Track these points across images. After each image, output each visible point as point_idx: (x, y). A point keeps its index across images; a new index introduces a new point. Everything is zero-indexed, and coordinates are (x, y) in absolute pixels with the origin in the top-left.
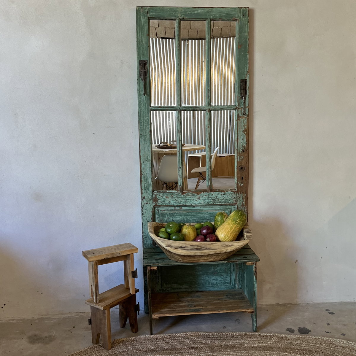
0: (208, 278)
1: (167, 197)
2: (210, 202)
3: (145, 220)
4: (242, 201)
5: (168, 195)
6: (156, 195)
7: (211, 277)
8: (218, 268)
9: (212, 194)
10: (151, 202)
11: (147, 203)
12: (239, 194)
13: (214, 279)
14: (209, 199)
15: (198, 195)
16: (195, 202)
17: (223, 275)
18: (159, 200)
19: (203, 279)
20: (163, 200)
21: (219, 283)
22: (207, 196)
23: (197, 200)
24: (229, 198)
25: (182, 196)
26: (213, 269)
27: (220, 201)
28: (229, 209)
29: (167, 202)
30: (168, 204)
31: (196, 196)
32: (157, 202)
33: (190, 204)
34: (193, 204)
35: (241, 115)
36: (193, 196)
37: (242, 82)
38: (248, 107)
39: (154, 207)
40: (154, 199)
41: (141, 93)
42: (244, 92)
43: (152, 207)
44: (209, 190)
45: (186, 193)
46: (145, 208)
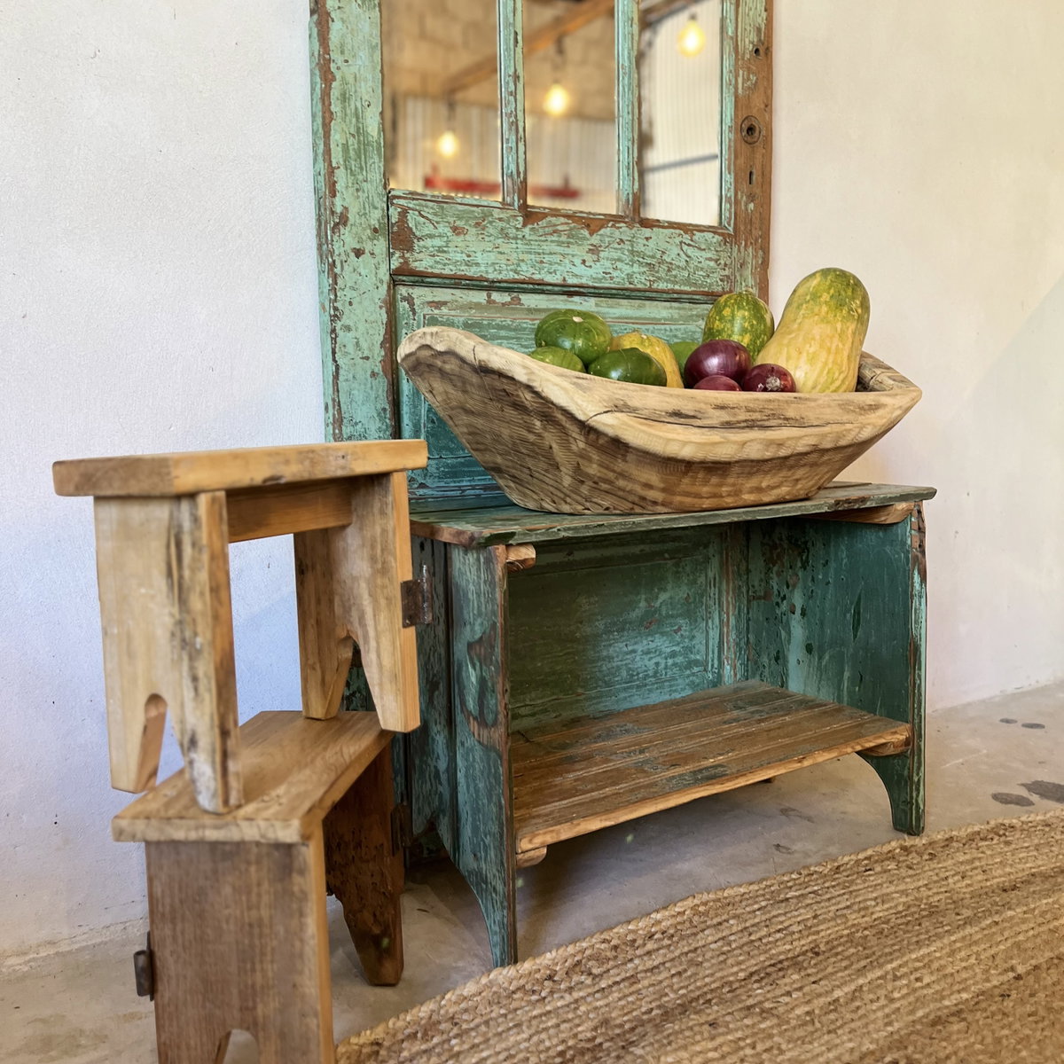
0: (625, 649)
1: (456, 230)
2: (639, 276)
3: (351, 348)
4: (750, 282)
5: (460, 218)
6: (403, 211)
7: (636, 643)
8: (663, 597)
9: (647, 239)
10: (381, 245)
11: (359, 252)
12: (742, 249)
13: (648, 652)
14: (633, 262)
15: (591, 234)
16: (580, 270)
17: (679, 629)
18: (421, 243)
19: (605, 653)
20: (438, 242)
21: (666, 668)
22: (627, 246)
23: (589, 258)
24: (706, 264)
25: (527, 230)
26: (643, 604)
27: (675, 277)
29: (459, 257)
30: (463, 271)
31: (585, 238)
32: (410, 249)
33: (556, 279)
34: (571, 281)
36: (574, 236)
39: (394, 275)
40: (394, 233)
43: (383, 272)
44: (634, 218)
45: (542, 217)
46: (349, 277)
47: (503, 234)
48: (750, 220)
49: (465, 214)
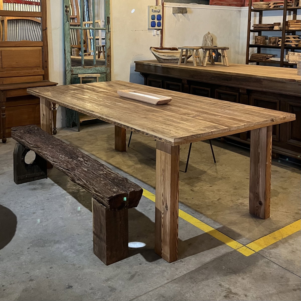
1: (77, 70)
2: (96, 72)
3: (68, 81)
4: (109, 71)
6: (72, 69)
11: (68, 73)
12: (108, 68)
15: (91, 68)
23: (90, 71)
24: (103, 70)
25: (84, 69)
28: (103, 75)
30: (78, 73)
33: (87, 73)
34: (89, 73)
35: (108, 32)
36: (89, 69)
37: (108, 18)
38: (110, 29)
39: (72, 75)
40: (71, 71)
41: (66, 20)
42: (109, 22)
43: (71, 75)
44: (95, 66)
45: (85, 67)
46: (67, 75)
47: (82, 70)
48: (109, 65)
49: (78, 68)
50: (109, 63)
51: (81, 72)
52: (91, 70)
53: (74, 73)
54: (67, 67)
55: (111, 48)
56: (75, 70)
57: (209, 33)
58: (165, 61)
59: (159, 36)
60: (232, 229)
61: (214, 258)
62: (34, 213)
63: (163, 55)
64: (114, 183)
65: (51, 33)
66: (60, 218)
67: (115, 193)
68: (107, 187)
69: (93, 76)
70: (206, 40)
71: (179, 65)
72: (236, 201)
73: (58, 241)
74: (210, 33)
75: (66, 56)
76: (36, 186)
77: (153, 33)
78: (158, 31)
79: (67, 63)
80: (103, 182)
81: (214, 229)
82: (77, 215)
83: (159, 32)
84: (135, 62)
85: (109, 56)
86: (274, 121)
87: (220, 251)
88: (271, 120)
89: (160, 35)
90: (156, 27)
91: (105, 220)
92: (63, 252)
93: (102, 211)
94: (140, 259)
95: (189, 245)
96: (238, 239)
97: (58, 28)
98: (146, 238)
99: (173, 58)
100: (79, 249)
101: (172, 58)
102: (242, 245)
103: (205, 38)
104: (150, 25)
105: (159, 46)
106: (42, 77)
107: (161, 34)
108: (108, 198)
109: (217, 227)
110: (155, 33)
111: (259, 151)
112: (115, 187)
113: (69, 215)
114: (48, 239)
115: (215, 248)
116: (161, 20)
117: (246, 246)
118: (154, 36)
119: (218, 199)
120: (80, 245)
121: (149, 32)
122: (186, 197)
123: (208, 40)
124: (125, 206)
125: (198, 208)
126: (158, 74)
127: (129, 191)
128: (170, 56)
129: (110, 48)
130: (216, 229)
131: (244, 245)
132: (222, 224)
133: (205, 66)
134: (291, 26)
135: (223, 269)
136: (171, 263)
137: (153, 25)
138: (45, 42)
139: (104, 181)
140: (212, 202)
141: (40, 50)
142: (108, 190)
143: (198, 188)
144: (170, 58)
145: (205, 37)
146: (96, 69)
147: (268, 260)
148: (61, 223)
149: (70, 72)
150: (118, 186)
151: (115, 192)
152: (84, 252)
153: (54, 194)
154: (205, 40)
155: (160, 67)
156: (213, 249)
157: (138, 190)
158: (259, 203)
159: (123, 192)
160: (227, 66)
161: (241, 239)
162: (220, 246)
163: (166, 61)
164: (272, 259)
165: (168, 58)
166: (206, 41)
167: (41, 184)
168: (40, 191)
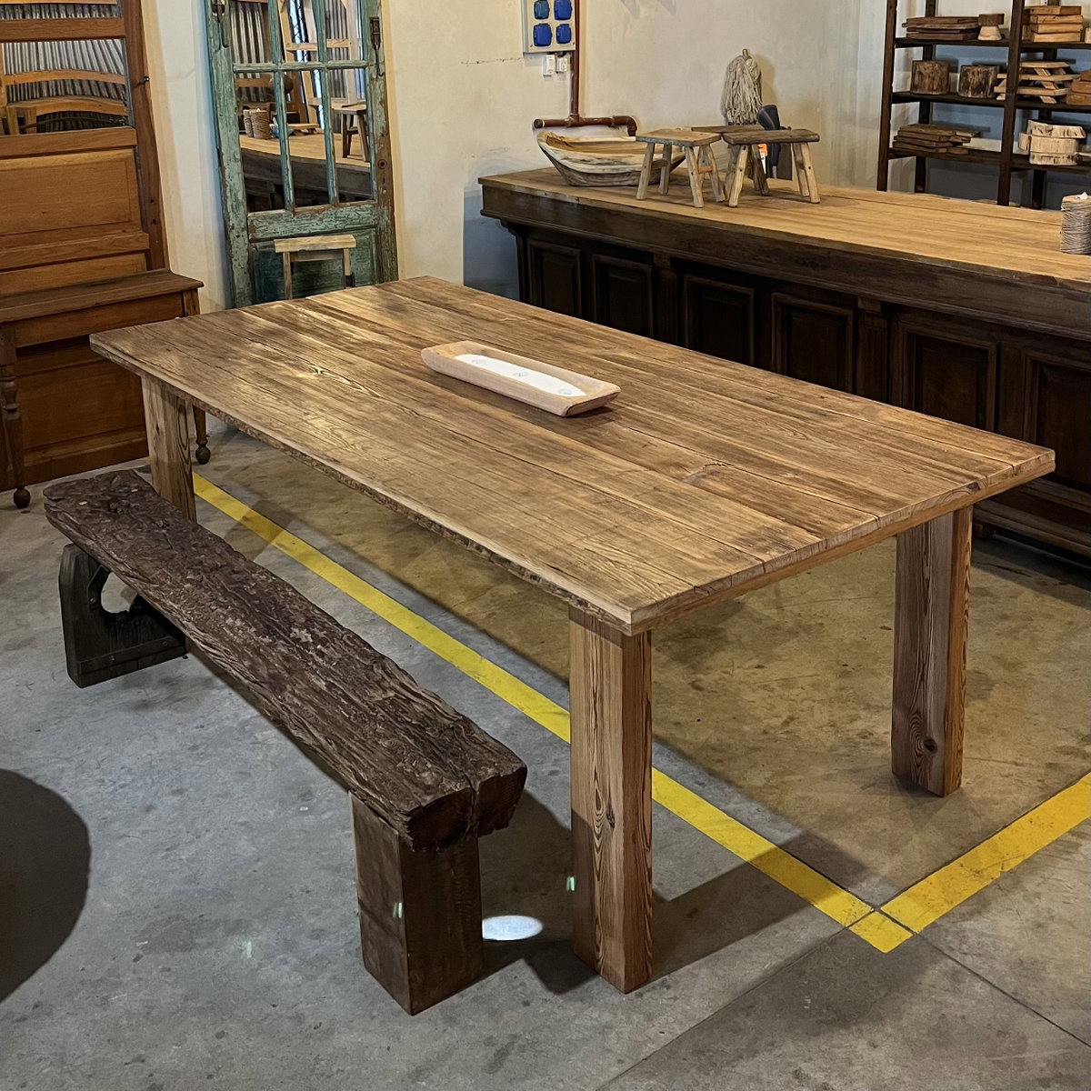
1: (270, 223)
2: (340, 226)
4: (386, 218)
6: (252, 221)
9: (341, 212)
11: (238, 237)
12: (382, 207)
14: (336, 221)
15: (319, 215)
16: (316, 227)
18: (258, 230)
20: (264, 228)
22: (333, 216)
23: (319, 223)
24: (366, 216)
25: (295, 218)
27: (354, 223)
28: (367, 234)
29: (271, 231)
30: (274, 235)
31: (317, 217)
32: (255, 232)
33: (307, 232)
34: (312, 231)
35: (374, 76)
36: (313, 217)
37: (372, 22)
38: (384, 63)
39: (250, 241)
40: (249, 228)
41: (217, 43)
42: (376, 38)
43: (247, 241)
44: (336, 206)
45: (300, 212)
46: (236, 245)
47: (286, 221)
48: (384, 196)
49: (273, 217)
50: (384, 189)
51: (283, 229)
52: (321, 220)
53: (259, 236)
54: (231, 215)
55: (388, 134)
56: (261, 224)
57: (746, 55)
58: (590, 178)
59: (564, 79)
60: (835, 841)
61: (774, 967)
62: (149, 809)
63: (583, 158)
64: (423, 747)
65: (165, 93)
66: (242, 824)
67: (428, 794)
68: (401, 764)
69: (330, 248)
70: (736, 82)
71: (640, 201)
72: (849, 727)
73: (239, 923)
74: (752, 52)
75: (227, 174)
76: (149, 693)
77: (542, 68)
78: (561, 59)
79: (229, 203)
80: (385, 744)
81: (772, 846)
82: (301, 809)
83: (564, 63)
84: (480, 181)
85: (383, 164)
86: (979, 489)
87: (792, 936)
88: (969, 486)
89: (568, 75)
90: (555, 46)
91: (397, 872)
92: (258, 969)
93: (385, 842)
94: (523, 984)
95: (690, 915)
96: (853, 884)
97: (191, 72)
98: (544, 894)
99: (618, 170)
100: (312, 955)
101: (614, 169)
102: (869, 909)
103: (733, 75)
104: (531, 41)
105: (565, 115)
106: (142, 257)
107: (572, 68)
108: (407, 814)
109: (785, 837)
110: (548, 68)
111: (927, 576)
112: (429, 765)
113: (272, 813)
114: (202, 916)
115: (776, 926)
116: (569, 18)
117: (882, 912)
118: (549, 78)
119: (785, 718)
120: (317, 934)
121: (527, 66)
122: (674, 718)
123: (742, 81)
124: (467, 830)
125: (719, 761)
126: (566, 229)
127: (480, 778)
128: (606, 161)
129: (386, 134)
130: (780, 846)
131: (876, 908)
132: (798, 825)
133: (735, 204)
134: (1041, 29)
135: (806, 1007)
136: (629, 995)
137: (542, 37)
138: (146, 129)
139: (387, 738)
140: (765, 732)
141: (127, 158)
142: (405, 781)
143: (714, 676)
144: (608, 169)
145: (731, 69)
146: (339, 215)
147: (955, 965)
148: (244, 847)
149: (245, 232)
150: (440, 759)
151: (429, 787)
152: (330, 962)
153: (214, 724)
154: (733, 84)
155: (573, 204)
156: (770, 929)
157: (510, 772)
158: (925, 745)
159: (458, 785)
160: (814, 201)
161: (864, 885)
162: (795, 918)
163: (593, 180)
164: (969, 961)
165: (599, 170)
166: (735, 87)
167: (166, 682)
168: (165, 711)
